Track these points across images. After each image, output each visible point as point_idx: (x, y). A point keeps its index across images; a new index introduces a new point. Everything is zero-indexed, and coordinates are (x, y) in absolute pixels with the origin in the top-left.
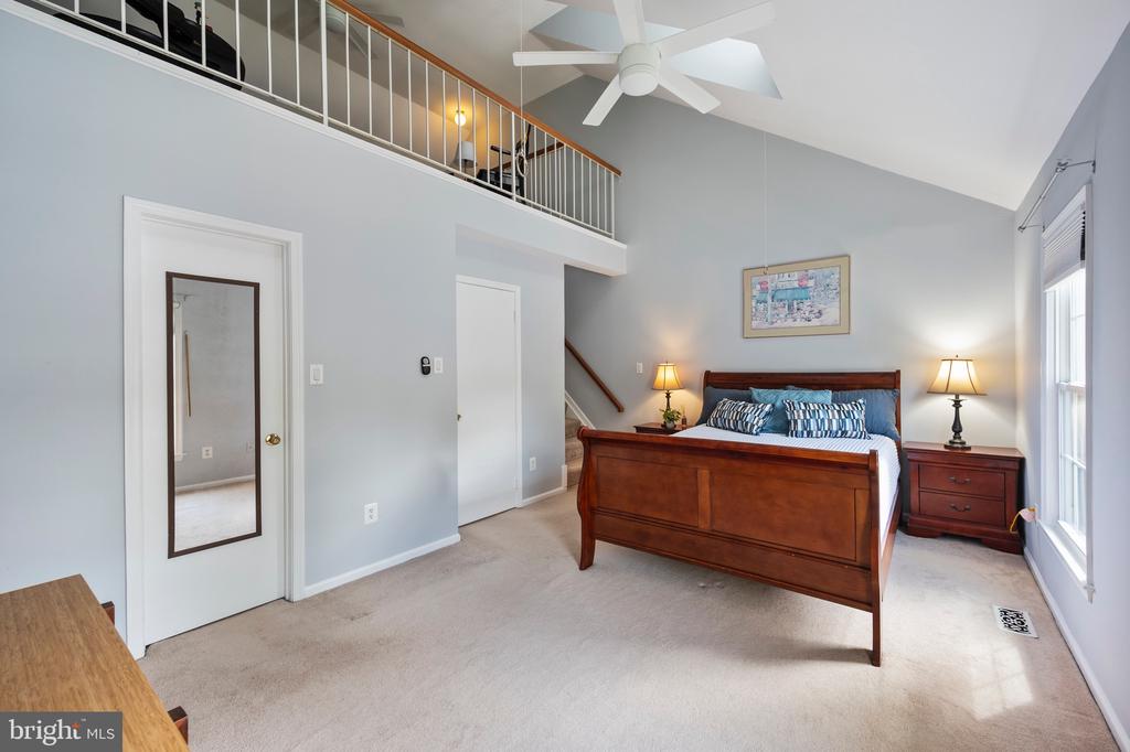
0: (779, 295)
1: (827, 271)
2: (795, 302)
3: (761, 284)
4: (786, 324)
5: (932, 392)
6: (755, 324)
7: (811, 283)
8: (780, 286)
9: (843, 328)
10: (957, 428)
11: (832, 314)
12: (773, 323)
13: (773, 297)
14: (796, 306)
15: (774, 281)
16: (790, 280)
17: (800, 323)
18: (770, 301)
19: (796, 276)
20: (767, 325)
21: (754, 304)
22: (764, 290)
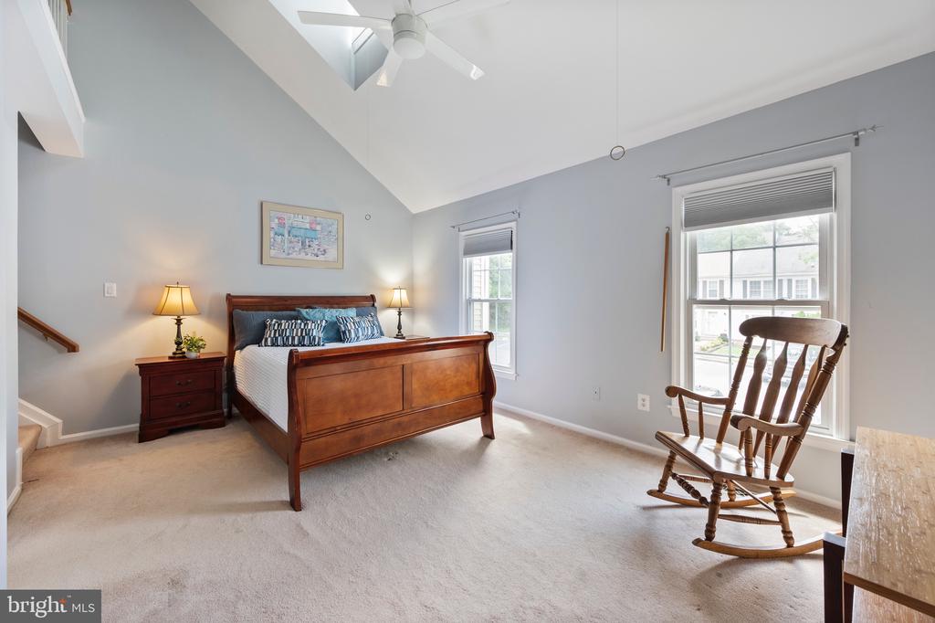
0: (294, 232)
1: (330, 221)
2: (307, 240)
3: (279, 219)
4: (300, 257)
5: (390, 307)
6: (273, 253)
7: (318, 228)
8: (295, 224)
9: (338, 264)
10: (399, 327)
11: (332, 254)
12: (289, 254)
13: (289, 232)
14: (307, 244)
15: (291, 219)
16: (305, 222)
17: (309, 257)
18: (286, 235)
19: (308, 219)
20: (284, 255)
21: (272, 235)
22: (282, 225)
